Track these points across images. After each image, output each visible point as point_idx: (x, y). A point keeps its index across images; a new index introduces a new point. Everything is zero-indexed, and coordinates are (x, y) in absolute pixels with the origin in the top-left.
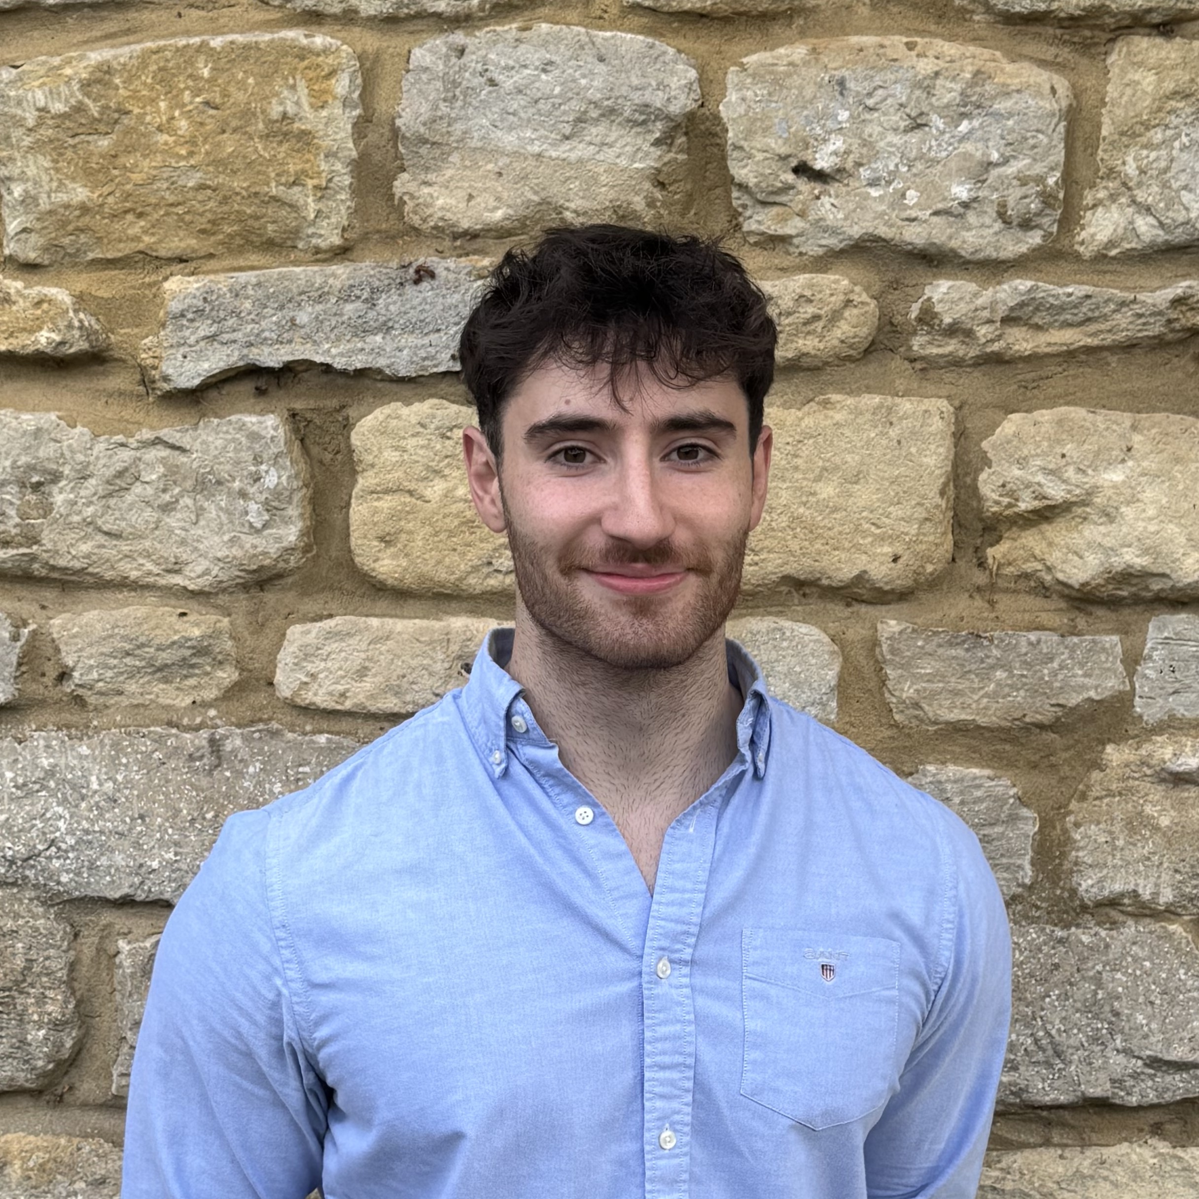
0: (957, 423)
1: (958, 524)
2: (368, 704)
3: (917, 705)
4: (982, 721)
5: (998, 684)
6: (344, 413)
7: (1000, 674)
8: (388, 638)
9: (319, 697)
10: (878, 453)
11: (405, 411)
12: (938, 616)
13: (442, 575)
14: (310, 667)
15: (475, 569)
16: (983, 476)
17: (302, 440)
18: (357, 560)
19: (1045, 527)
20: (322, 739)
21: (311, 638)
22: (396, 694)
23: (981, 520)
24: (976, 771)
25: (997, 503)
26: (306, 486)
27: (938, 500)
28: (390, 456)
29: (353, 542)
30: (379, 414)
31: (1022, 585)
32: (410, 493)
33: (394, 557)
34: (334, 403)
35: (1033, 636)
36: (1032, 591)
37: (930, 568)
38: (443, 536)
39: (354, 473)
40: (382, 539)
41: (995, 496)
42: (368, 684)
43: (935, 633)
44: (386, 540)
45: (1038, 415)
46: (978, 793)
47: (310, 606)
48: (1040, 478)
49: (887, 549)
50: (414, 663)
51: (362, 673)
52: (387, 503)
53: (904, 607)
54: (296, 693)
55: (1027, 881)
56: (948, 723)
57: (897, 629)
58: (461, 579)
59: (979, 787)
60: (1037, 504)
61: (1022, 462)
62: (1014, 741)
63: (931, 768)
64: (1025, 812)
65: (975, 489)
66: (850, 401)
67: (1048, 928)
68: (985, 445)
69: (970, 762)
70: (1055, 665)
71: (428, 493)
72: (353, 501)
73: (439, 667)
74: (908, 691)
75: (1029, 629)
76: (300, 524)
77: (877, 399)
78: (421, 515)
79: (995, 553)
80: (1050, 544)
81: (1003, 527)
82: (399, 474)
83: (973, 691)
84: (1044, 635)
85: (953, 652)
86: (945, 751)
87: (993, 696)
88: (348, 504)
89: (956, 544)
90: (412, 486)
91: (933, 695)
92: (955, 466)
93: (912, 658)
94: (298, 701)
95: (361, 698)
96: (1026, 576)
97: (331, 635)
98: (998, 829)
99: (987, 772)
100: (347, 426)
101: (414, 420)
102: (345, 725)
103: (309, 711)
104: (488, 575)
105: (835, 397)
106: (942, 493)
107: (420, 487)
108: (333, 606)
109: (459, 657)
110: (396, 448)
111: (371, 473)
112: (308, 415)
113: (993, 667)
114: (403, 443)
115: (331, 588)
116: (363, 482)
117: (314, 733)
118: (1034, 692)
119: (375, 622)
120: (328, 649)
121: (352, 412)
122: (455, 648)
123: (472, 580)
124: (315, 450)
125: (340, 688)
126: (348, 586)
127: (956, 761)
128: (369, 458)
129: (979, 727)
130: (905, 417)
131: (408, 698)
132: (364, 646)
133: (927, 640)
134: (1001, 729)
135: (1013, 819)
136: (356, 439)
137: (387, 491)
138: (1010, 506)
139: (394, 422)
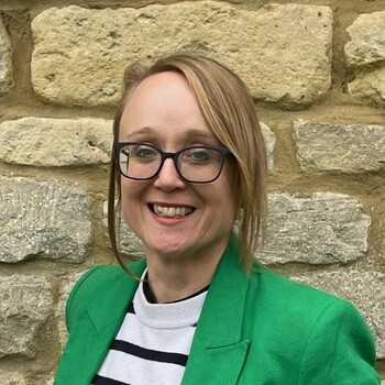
0: (334, 19)
1: (334, 71)
2: (41, 161)
3: (312, 162)
4: (344, 170)
6: (28, 13)
7: (353, 146)
8: (51, 128)
9: (17, 158)
11: (58, 11)
13: (77, 96)
14: (12, 143)
15: (94, 93)
16: (347, 46)
18: (35, 88)
20: (19, 179)
21: (12, 128)
22: (56, 156)
23: (345, 68)
24: (341, 195)
25: (354, 59)
27: (325, 57)
28: (51, 35)
29: (33, 79)
32: (62, 53)
35: (370, 127)
36: (370, 105)
37: (320, 93)
38: (78, 76)
39: (33, 44)
40: (47, 77)
41: (353, 56)
42: (41, 152)
43: (322, 126)
45: (375, 14)
46: (342, 206)
48: (376, 46)
51: (38, 145)
52: (50, 59)
54: (5, 156)
55: (365, 250)
56: (327, 171)
57: (303, 123)
58: (87, 98)
59: (342, 203)
60: (373, 59)
61: (367, 38)
63: (319, 194)
64: (364, 216)
65: (343, 52)
66: (282, 7)
67: (375, 273)
68: (348, 29)
69: (338, 191)
71: (70, 54)
72: (33, 59)
74: (308, 155)
75: (368, 124)
77: (295, 6)
81: (356, 72)
82: (55, 44)
83: (341, 155)
85: (331, 135)
87: (350, 158)
88: (30, 60)
89: (333, 81)
90: (62, 50)
92: (333, 40)
93: (311, 138)
94: (6, 160)
95: (38, 158)
96: (367, 97)
97: (23, 127)
98: (352, 224)
99: (347, 196)
100: (29, 19)
103: (12, 165)
104: (100, 96)
106: (327, 54)
110: (54, 30)
111: (41, 43)
113: (350, 143)
117: (15, 176)
118: (370, 155)
119: (44, 120)
120: (21, 133)
121: (32, 13)
122: (84, 133)
123: (92, 99)
125: (28, 153)
127: (330, 190)
128: (40, 36)
129: (343, 173)
131: (61, 158)
132: (39, 132)
133: (318, 129)
134: (353, 174)
136: (34, 26)
137: (50, 53)
138: (360, 60)
139: (53, 18)
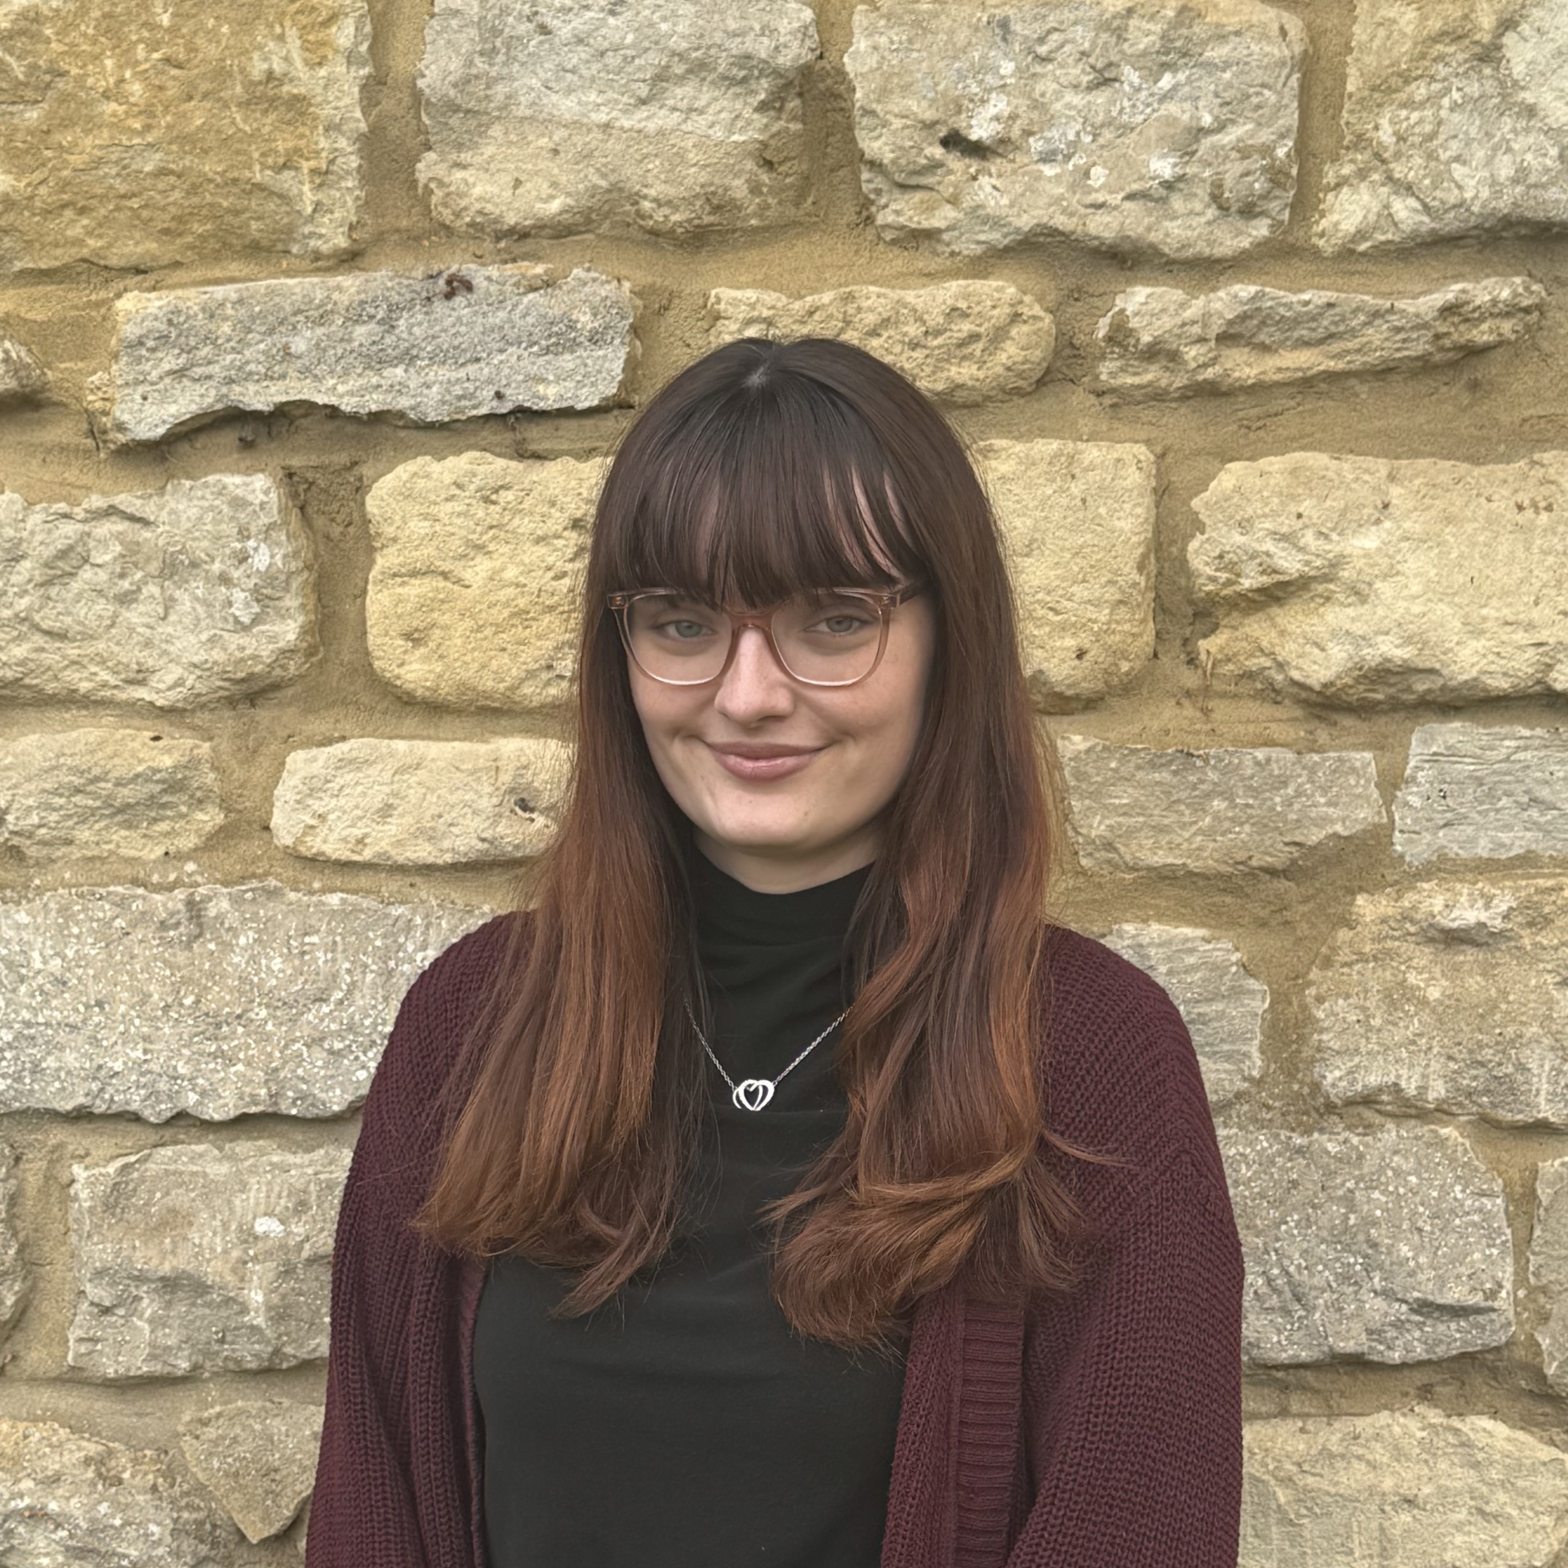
5: (1216, 817)
10: (1056, 516)
12: (1136, 728)
17: (302, 508)
19: (1275, 610)
26: (308, 567)
30: (403, 471)
31: (1245, 688)
33: (426, 659)
34: (342, 458)
44: (415, 638)
47: (318, 726)
49: (1070, 642)
50: (453, 799)
53: (1092, 717)
62: (1236, 891)
70: (1290, 791)
73: (485, 804)
76: (301, 619)
78: (460, 605)
79: (1209, 646)
80: (1282, 633)
84: (1275, 752)
86: (1147, 905)
91: (1131, 833)
101: (448, 479)
102: (364, 880)
105: (999, 443)
107: (458, 568)
108: (346, 726)
109: (512, 791)
112: (310, 475)
114: (434, 510)
115: (344, 703)
116: (381, 562)
124: (320, 521)
126: (365, 699)
130: (1091, 468)
135: (1237, 992)
